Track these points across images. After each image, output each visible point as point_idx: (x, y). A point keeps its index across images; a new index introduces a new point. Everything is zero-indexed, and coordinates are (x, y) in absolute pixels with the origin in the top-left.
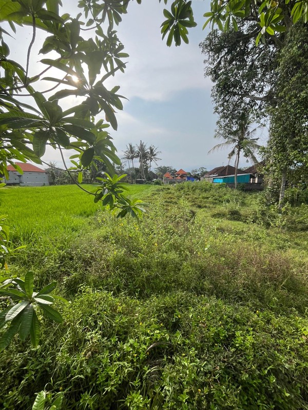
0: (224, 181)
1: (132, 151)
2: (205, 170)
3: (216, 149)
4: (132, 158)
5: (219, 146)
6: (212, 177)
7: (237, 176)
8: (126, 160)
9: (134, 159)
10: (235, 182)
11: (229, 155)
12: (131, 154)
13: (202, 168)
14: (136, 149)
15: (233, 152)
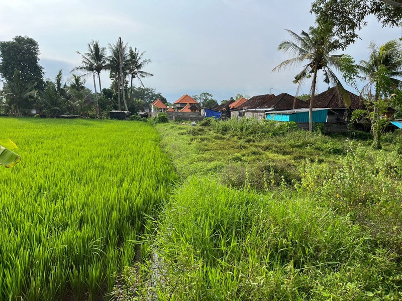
0: (291, 119)
1: (97, 54)
2: (209, 98)
3: (283, 67)
4: (99, 69)
5: (287, 62)
6: (262, 112)
7: (312, 112)
8: (86, 72)
9: (103, 72)
10: (310, 121)
11: (296, 78)
12: (96, 61)
13: (206, 94)
14: (108, 54)
15: (304, 74)
